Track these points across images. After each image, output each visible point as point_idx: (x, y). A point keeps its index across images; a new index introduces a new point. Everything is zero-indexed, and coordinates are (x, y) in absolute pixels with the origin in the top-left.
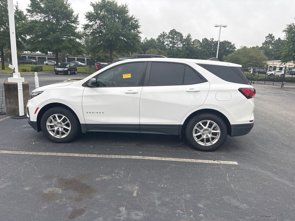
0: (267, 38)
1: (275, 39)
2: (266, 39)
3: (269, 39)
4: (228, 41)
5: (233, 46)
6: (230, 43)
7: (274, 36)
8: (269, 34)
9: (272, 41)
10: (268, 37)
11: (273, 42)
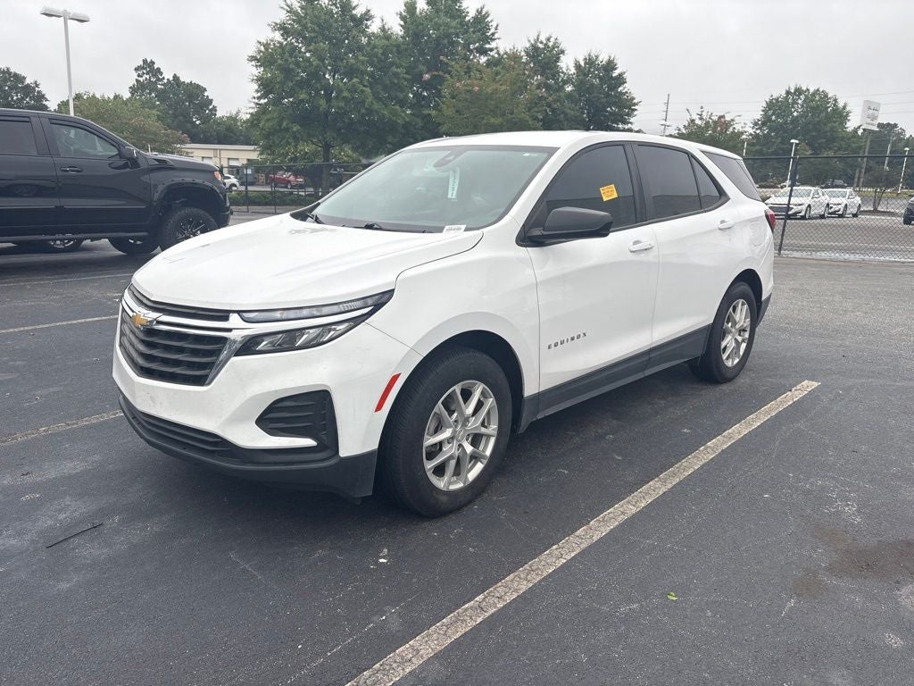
0: (140, 73)
1: (164, 78)
2: (139, 76)
3: (148, 77)
4: (12, 70)
5: (34, 89)
6: (19, 78)
7: (159, 69)
8: (145, 61)
9: (156, 83)
10: (143, 68)
11: (159, 86)
